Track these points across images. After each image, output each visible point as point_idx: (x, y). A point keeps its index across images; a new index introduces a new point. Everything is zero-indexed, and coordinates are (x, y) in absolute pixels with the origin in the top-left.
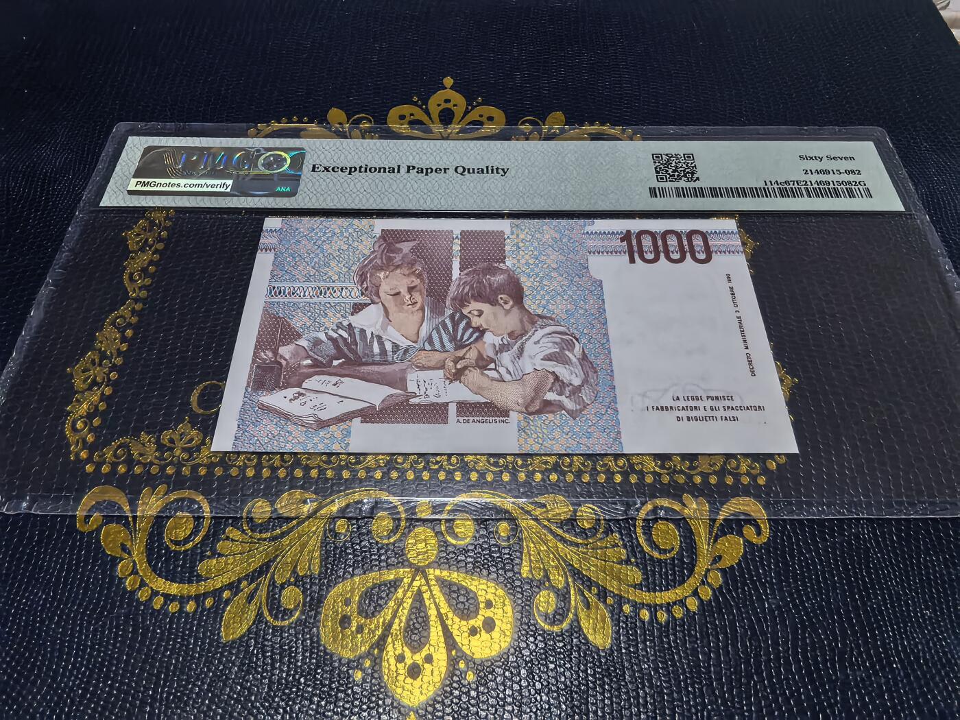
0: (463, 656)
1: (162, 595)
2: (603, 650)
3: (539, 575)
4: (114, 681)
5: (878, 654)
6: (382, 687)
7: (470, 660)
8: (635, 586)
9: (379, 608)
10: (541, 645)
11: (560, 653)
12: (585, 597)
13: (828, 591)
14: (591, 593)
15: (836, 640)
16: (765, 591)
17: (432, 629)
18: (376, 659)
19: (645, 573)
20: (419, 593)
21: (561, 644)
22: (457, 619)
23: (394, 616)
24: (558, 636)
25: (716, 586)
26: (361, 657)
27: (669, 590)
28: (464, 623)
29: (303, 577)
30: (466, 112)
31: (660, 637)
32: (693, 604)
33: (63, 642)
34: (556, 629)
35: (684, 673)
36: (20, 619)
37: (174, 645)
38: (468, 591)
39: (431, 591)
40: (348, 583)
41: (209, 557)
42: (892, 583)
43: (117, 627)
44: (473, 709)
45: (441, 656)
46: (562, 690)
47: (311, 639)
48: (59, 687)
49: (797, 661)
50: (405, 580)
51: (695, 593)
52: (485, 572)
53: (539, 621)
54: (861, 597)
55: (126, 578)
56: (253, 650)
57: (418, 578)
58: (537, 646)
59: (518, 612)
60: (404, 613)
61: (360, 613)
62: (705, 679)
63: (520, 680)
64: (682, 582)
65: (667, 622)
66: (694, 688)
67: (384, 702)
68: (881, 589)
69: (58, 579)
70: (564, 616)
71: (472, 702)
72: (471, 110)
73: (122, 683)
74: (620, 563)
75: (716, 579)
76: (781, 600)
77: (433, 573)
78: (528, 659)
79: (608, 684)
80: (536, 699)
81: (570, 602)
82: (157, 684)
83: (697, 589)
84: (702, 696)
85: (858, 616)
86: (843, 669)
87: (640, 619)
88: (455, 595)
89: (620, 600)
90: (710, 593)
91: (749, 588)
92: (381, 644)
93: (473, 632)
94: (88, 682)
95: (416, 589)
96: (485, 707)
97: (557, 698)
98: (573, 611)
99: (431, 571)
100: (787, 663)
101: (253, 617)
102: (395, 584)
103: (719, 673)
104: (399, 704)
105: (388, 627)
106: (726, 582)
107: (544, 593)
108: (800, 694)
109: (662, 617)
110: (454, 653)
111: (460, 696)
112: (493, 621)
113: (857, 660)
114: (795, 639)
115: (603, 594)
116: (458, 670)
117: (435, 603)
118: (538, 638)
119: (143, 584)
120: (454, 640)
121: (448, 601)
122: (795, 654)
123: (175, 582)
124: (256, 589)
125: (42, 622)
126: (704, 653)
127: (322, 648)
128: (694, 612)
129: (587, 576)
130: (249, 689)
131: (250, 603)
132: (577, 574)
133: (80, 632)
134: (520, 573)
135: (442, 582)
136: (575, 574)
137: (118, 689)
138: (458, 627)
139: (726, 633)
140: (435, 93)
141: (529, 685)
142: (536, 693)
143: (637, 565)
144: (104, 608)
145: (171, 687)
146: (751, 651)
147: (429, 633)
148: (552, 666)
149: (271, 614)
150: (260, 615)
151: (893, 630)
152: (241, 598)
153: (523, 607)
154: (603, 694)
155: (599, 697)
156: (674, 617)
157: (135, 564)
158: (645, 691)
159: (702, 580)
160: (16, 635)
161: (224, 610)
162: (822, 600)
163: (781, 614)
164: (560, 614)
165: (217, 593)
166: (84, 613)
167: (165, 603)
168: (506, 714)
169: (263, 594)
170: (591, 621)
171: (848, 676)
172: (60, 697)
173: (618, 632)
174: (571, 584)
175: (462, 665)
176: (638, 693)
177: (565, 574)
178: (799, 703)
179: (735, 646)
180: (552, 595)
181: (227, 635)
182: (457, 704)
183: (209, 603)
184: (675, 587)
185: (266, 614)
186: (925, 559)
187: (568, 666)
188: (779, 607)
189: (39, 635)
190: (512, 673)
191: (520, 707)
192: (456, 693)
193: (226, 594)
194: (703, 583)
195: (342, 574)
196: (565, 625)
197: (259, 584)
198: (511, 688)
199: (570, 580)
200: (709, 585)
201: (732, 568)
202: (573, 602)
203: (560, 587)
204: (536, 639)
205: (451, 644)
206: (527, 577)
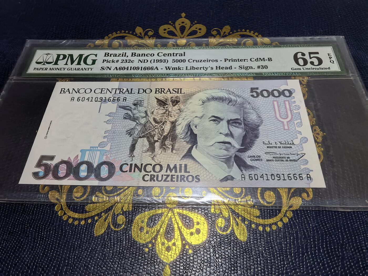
0: (188, 243)
1: (72, 218)
2: (243, 242)
3: (218, 212)
4: (54, 250)
5: (357, 246)
6: (156, 255)
7: (190, 245)
8: (257, 217)
9: (155, 224)
10: (219, 240)
11: (226, 243)
12: (236, 221)
13: (337, 220)
14: (239, 219)
15: (339, 239)
16: (310, 219)
17: (175, 233)
18: (153, 244)
19: (261, 212)
20: (171, 218)
21: (227, 240)
22: (185, 229)
23: (161, 227)
24: (226, 236)
25: (290, 217)
26: (147, 243)
27: (270, 218)
28: (188, 230)
29: (125, 211)
30: (191, 27)
31: (267, 237)
32: (280, 224)
33: (35, 235)
34: (224, 233)
35: (276, 252)
36: (19, 226)
37: (76, 237)
38: (190, 218)
39: (175, 218)
40: (143, 214)
41: (90, 204)
43: (55, 230)
44: (192, 264)
45: (179, 243)
46: (227, 258)
47: (129, 235)
48: (34, 252)
49: (323, 248)
50: (165, 213)
51: (281, 220)
52: (196, 211)
53: (218, 230)
54: (351, 223)
55: (59, 212)
56: (106, 240)
57: (170, 212)
58: (217, 240)
59: (209, 226)
60: (164, 227)
61: (147, 226)
62: (285, 254)
63: (210, 253)
64: (276, 215)
65: (270, 231)
66: (280, 258)
67: (157, 261)
68: (359, 219)
69: (33, 211)
70: (228, 228)
71: (191, 261)
72: (192, 26)
73: (57, 251)
74: (251, 207)
75: (290, 214)
76: (317, 223)
77: (176, 211)
78: (213, 245)
79: (245, 256)
80: (216, 261)
81: (230, 223)
82: (70, 252)
84: (284, 261)
85: (349, 230)
86: (342, 252)
87: (259, 230)
88: (184, 219)
89: (251, 222)
90: (288, 220)
91: (304, 218)
92: (155, 238)
93: (192, 234)
94: (45, 251)
95: (169, 217)
96: (196, 263)
97: (225, 261)
98: (231, 226)
99: (175, 210)
100: (319, 249)
101: (106, 227)
102: (161, 215)
103: (290, 252)
104: (162, 261)
105: (158, 231)
106: (294, 216)
107: (220, 219)
108: (324, 262)
109: (268, 229)
110: (184, 242)
111: (186, 259)
112: (200, 230)
113: (348, 248)
114: (322, 239)
115: (244, 220)
116: (186, 249)
117: (177, 222)
118: (218, 237)
119: (65, 214)
120: (184, 237)
121: (182, 222)
122: (322, 245)
123: (77, 213)
124: (108, 216)
125: (27, 228)
126: (285, 244)
127: (133, 239)
128: (281, 228)
129: (237, 213)
130: (105, 255)
131: (105, 221)
132: (233, 212)
133: (42, 231)
134: (210, 211)
135: (180, 214)
136: (232, 212)
137: (56, 254)
138: (186, 232)
139: (294, 236)
140: (178, 19)
141: (214, 255)
142: (216, 258)
143: (258, 209)
144: (50, 222)
145: (75, 253)
146: (304, 244)
147: (174, 234)
148: (223, 248)
149: (113, 226)
150: (109, 226)
152: (102, 220)
153: (211, 225)
154: (243, 259)
155: (242, 261)
156: (272, 229)
157: (62, 206)
158: (260, 259)
159: (284, 215)
161: (95, 224)
162: (334, 224)
163: (317, 229)
164: (226, 228)
165: (92, 217)
166: (43, 225)
167: (73, 221)
168: (205, 266)
169: (110, 218)
170: (239, 231)
171: (344, 254)
172: (34, 256)
173: (249, 235)
174: (231, 216)
175: (187, 247)
176: (257, 260)
177: (229, 212)
178: (323, 265)
179: (297, 241)
180: (223, 220)
181: (96, 233)
182: (185, 262)
183: (89, 221)
184: (273, 218)
185: (111, 226)
187: (229, 248)
188: (316, 226)
189: (26, 232)
190: (207, 250)
191: (210, 264)
192: (185, 258)
193: (96, 218)
194: (284, 216)
195: (140, 211)
197: (109, 214)
198: (207, 256)
199: (230, 214)
200: (287, 217)
201: (297, 210)
202: (231, 223)
203: (226, 217)
204: (217, 237)
205: (183, 239)
206: (213, 213)
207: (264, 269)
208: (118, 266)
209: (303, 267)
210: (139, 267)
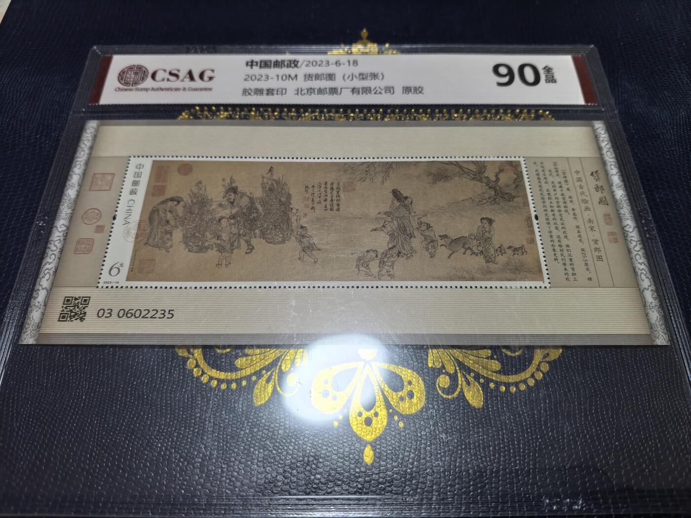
0: (397, 413)
1: (216, 379)
2: (479, 409)
3: (438, 366)
4: (194, 429)
5: (639, 409)
6: (350, 431)
7: (401, 416)
8: (496, 372)
10: (442, 406)
11: (453, 411)
12: (467, 379)
13: (611, 374)
14: (470, 376)
15: (614, 401)
16: (574, 374)
17: (377, 398)
18: (345, 415)
19: (502, 364)
21: (454, 406)
22: (390, 391)
23: (354, 390)
24: (451, 401)
25: (545, 372)
26: (336, 413)
27: (516, 374)
28: (394, 393)
31: (512, 401)
32: (531, 382)
33: (162, 406)
34: (450, 397)
35: (526, 421)
37: (227, 408)
39: (375, 376)
41: (241, 356)
42: (649, 368)
43: (192, 398)
44: (403, 442)
45: (383, 413)
46: (454, 431)
48: (163, 432)
49: (592, 414)
50: (359, 369)
51: (533, 376)
52: (406, 364)
53: (440, 393)
55: (193, 370)
56: (273, 410)
57: (366, 368)
58: (439, 406)
59: (427, 387)
61: (333, 388)
62: (538, 425)
63: (430, 426)
64: (524, 370)
65: (516, 393)
66: (531, 430)
67: (352, 439)
70: (455, 390)
71: (403, 438)
74: (487, 358)
75: (545, 368)
76: (583, 379)
78: (434, 414)
79: (481, 428)
81: (458, 381)
83: (534, 373)
84: (536, 434)
85: (628, 388)
86: (618, 418)
87: (500, 391)
89: (488, 380)
90: (542, 375)
91: (565, 373)
93: (402, 399)
94: (180, 429)
95: (366, 374)
96: (410, 441)
97: (452, 436)
98: (460, 386)
99: (374, 363)
100: (586, 415)
101: (270, 392)
102: (354, 370)
103: (546, 421)
104: (361, 440)
106: (551, 369)
107: (442, 376)
108: (592, 433)
109: (513, 389)
110: (391, 411)
112: (413, 393)
113: (626, 412)
114: (591, 401)
115: (477, 377)
116: (394, 420)
118: (440, 402)
119: (203, 373)
120: (390, 404)
122: (590, 411)
123: (223, 371)
124: (271, 375)
125: (148, 395)
126: (537, 410)
128: (532, 387)
129: (467, 366)
130: (273, 432)
131: (268, 383)
132: (461, 365)
133: (171, 400)
134: (427, 364)
137: (198, 433)
138: (392, 396)
139: (550, 398)
141: (435, 429)
143: (498, 360)
144: (182, 387)
146: (565, 409)
149: (281, 390)
150: (274, 390)
151: (648, 396)
152: (263, 381)
153: (430, 385)
156: (520, 390)
157: (197, 361)
158: (503, 433)
160: (134, 403)
161: (253, 387)
162: (608, 379)
163: (583, 387)
164: (452, 389)
165: (248, 378)
166: (171, 390)
167: (218, 384)
169: (275, 378)
170: (471, 393)
171: (620, 421)
173: (487, 399)
174: (458, 371)
175: (396, 418)
176: (499, 433)
177: (455, 365)
178: (591, 437)
179: (555, 405)
180: (447, 377)
181: (257, 402)
183: (244, 383)
184: (521, 373)
185: (278, 389)
186: (670, 355)
187: (458, 418)
188: (582, 384)
189: (147, 403)
190: (425, 422)
192: (393, 433)
194: (538, 369)
196: (455, 395)
197: (273, 371)
198: (425, 430)
199: (457, 368)
200: (541, 371)
201: (555, 361)
202: (460, 382)
203: (452, 372)
204: (438, 403)
205: (388, 405)
206: (432, 367)
207: (508, 446)
208: (294, 448)
209: (563, 441)
210: (327, 449)
